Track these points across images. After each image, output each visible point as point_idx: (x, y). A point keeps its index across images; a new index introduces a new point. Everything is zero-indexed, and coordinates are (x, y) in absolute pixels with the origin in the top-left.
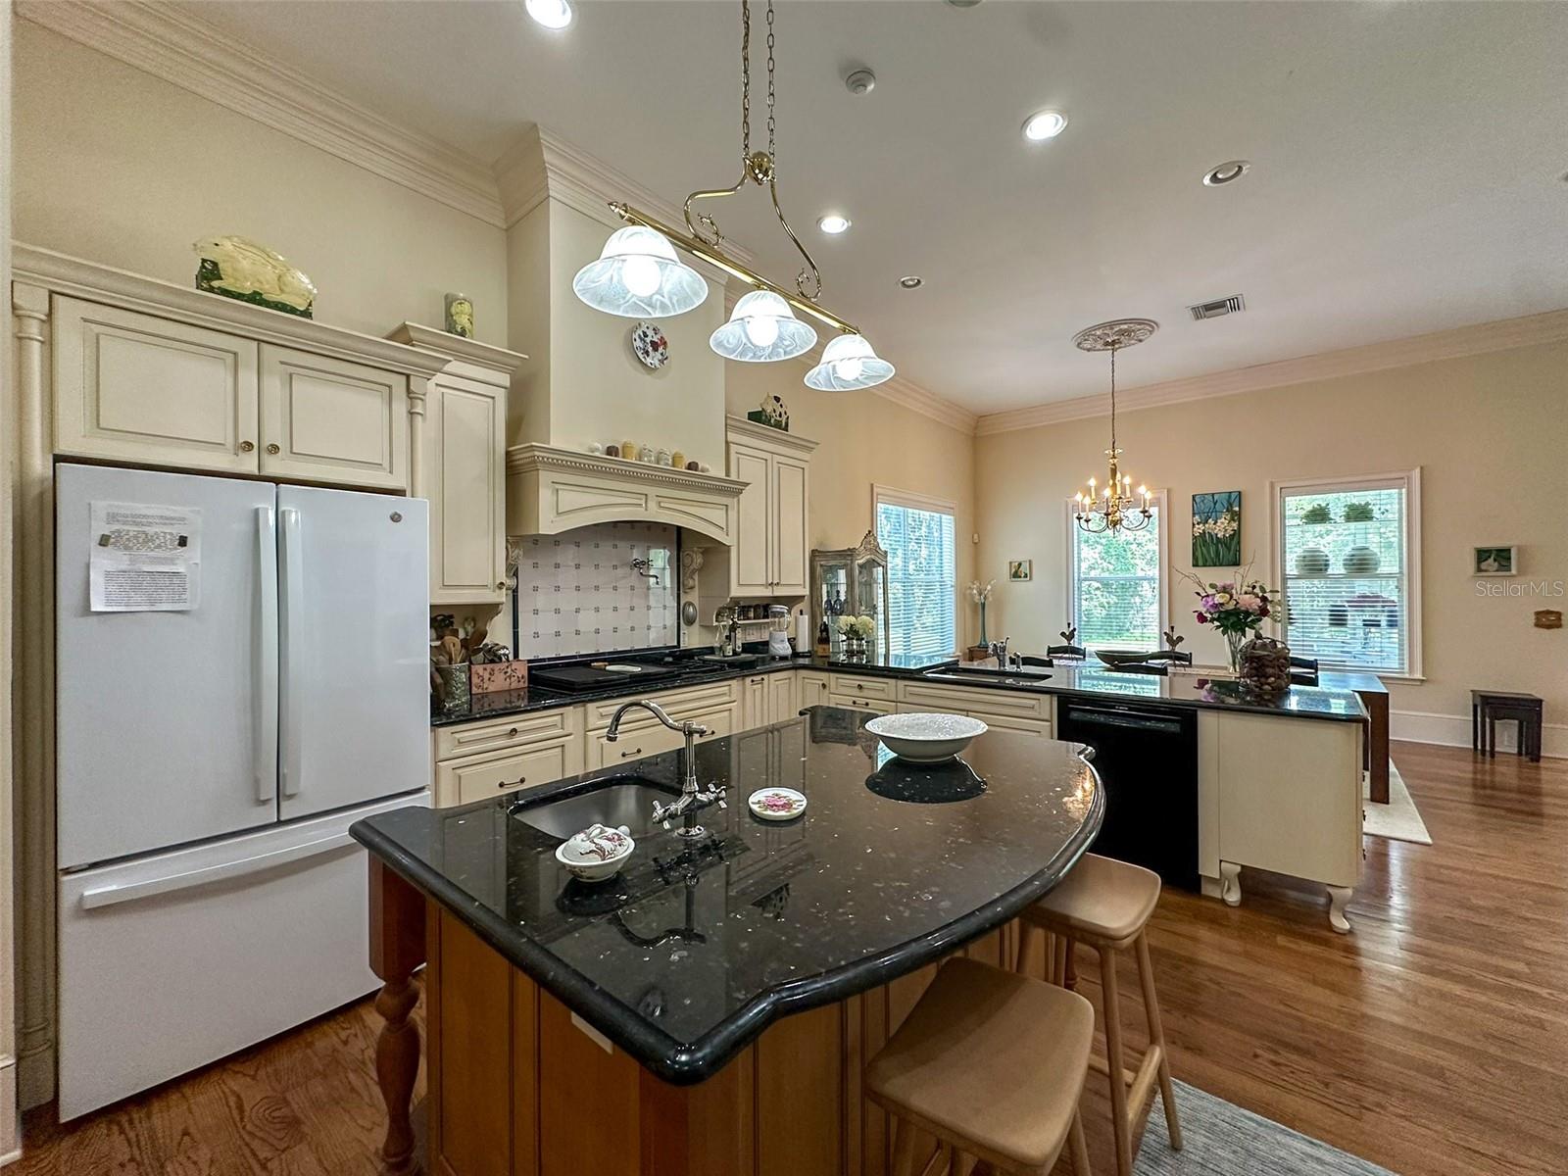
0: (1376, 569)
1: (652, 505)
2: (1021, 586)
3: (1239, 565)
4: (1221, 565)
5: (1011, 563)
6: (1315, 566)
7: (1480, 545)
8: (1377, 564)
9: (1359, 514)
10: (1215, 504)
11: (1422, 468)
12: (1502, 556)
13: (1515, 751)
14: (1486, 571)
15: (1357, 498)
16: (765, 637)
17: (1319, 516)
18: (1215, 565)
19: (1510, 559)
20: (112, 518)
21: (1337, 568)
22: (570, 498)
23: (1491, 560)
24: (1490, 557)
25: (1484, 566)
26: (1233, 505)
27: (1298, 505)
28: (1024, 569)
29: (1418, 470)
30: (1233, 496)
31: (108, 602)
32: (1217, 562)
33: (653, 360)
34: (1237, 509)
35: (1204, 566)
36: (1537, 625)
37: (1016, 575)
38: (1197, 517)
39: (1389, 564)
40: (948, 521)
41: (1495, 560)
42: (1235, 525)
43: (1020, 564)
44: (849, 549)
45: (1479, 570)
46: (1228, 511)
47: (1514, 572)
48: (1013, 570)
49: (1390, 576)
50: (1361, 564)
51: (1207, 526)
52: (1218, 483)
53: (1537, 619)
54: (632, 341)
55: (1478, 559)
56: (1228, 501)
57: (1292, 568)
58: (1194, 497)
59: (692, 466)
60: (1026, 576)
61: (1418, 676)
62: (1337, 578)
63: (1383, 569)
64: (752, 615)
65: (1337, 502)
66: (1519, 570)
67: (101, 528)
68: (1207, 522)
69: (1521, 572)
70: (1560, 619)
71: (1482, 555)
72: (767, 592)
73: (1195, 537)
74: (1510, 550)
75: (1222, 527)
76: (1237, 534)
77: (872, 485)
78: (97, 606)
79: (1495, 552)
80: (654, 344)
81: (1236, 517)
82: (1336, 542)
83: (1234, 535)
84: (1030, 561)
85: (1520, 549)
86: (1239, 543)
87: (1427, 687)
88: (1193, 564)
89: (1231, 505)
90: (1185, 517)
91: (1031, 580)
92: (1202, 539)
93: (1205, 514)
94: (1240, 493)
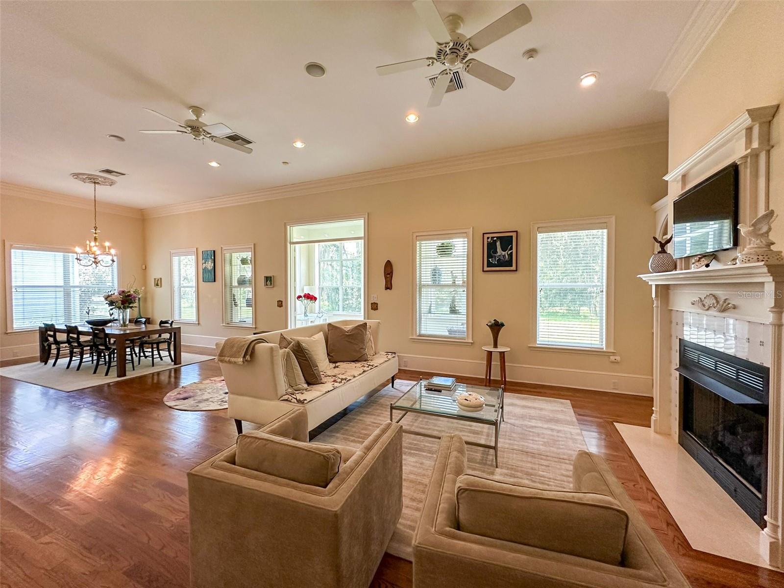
2: (158, 290)
4: (210, 282)
5: (155, 279)
7: (266, 275)
10: (208, 255)
11: (254, 244)
14: (267, 285)
19: (272, 281)
24: (268, 280)
25: (267, 283)
34: (213, 258)
35: (206, 282)
36: (278, 306)
37: (157, 285)
38: (203, 261)
42: (213, 264)
43: (158, 280)
45: (265, 285)
46: (211, 259)
48: (156, 282)
51: (206, 264)
52: (209, 248)
53: (278, 303)
56: (211, 254)
58: (203, 252)
61: (254, 326)
69: (273, 286)
70: (282, 304)
73: (203, 269)
75: (210, 265)
79: (269, 278)
81: (213, 261)
83: (213, 268)
84: (161, 279)
85: (273, 276)
86: (215, 272)
88: (203, 281)
89: (211, 256)
90: (201, 261)
91: (161, 286)
92: (205, 270)
93: (205, 260)
94: (214, 251)
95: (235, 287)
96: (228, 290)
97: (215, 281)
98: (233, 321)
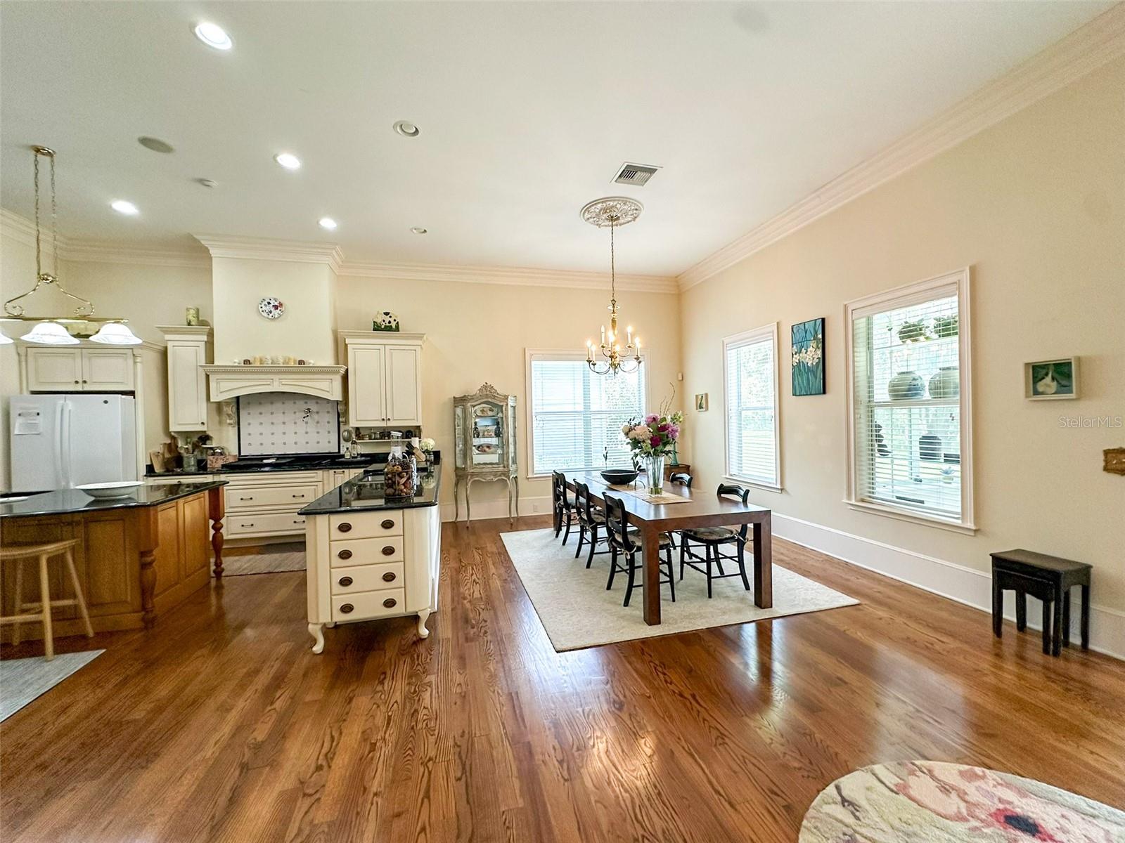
1: (277, 383)
2: (703, 415)
4: (811, 394)
5: (697, 396)
6: (905, 391)
7: (1037, 359)
10: (806, 333)
11: (970, 267)
12: (1061, 371)
14: (1042, 393)
17: (911, 333)
18: (807, 395)
19: (1070, 376)
20: (21, 408)
22: (225, 385)
23: (1048, 379)
24: (1047, 374)
25: (1041, 386)
26: (819, 332)
27: (887, 323)
28: (704, 401)
29: (967, 271)
30: (819, 322)
31: (20, 431)
32: (808, 391)
33: (276, 313)
34: (820, 336)
35: (800, 395)
36: (1106, 469)
37: (700, 407)
38: (795, 347)
41: (1053, 379)
42: (819, 352)
43: (702, 397)
44: (465, 396)
46: (814, 339)
47: (1073, 394)
48: (699, 402)
51: (801, 355)
52: (809, 311)
53: (1106, 461)
55: (1034, 377)
56: (815, 329)
58: (793, 327)
59: (301, 362)
60: (705, 407)
61: (969, 524)
62: (924, 403)
65: (931, 314)
68: (801, 351)
69: (1080, 397)
71: (1037, 372)
73: (793, 367)
74: (1070, 363)
75: (810, 356)
76: (823, 361)
79: (1052, 368)
80: (276, 307)
81: (822, 344)
83: (819, 361)
84: (706, 395)
85: (1079, 359)
86: (824, 370)
87: (977, 537)
88: (794, 394)
89: (816, 332)
90: (787, 348)
91: (707, 409)
92: (798, 369)
93: (799, 344)
94: (823, 320)
95: (881, 405)
96: (863, 411)
97: (824, 392)
98: (876, 495)
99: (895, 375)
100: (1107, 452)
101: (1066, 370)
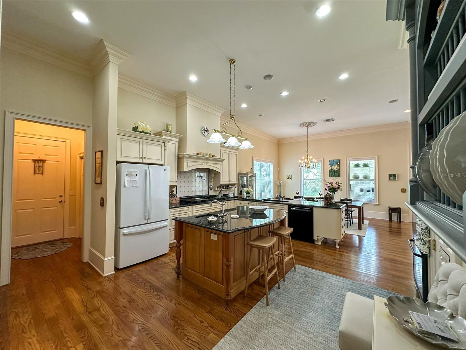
0: (369, 178)
1: (205, 164)
2: (289, 181)
3: (339, 177)
5: (287, 175)
6: (356, 177)
7: (390, 173)
8: (370, 177)
9: (366, 166)
10: (334, 162)
11: (378, 156)
12: (394, 176)
13: (397, 220)
15: (366, 162)
16: (227, 193)
17: (357, 166)
18: (334, 177)
19: (396, 177)
20: (128, 171)
21: (361, 177)
22: (190, 164)
23: (392, 177)
25: (391, 178)
26: (338, 163)
27: (352, 163)
28: (290, 177)
29: (377, 156)
30: (338, 160)
31: (127, 185)
32: (335, 176)
33: (206, 134)
34: (339, 164)
35: (332, 177)
36: (401, 192)
37: (288, 178)
38: (330, 165)
39: (372, 177)
40: (272, 165)
41: (393, 177)
42: (338, 167)
43: (289, 176)
44: (247, 173)
45: (390, 179)
47: (397, 180)
49: (372, 180)
50: (366, 177)
52: (335, 158)
53: (401, 190)
54: (202, 130)
57: (351, 178)
58: (329, 160)
59: (213, 156)
60: (291, 179)
61: (378, 203)
62: (361, 180)
63: (371, 179)
64: (224, 188)
65: (361, 163)
66: (397, 179)
67: (127, 173)
68: (332, 166)
69: (398, 180)
70: (406, 190)
71: (390, 176)
72: (228, 183)
73: (329, 170)
74: (396, 175)
75: (335, 168)
76: (339, 169)
77: (252, 157)
78: (126, 186)
80: (206, 131)
81: (339, 165)
82: (361, 172)
84: (292, 175)
85: (397, 174)
86: (339, 172)
87: (379, 206)
88: (330, 177)
90: (327, 165)
91: (292, 179)
92: (331, 171)
95: (352, 180)
96: (348, 181)
99: (354, 174)
100: (401, 189)
101: (395, 176)
